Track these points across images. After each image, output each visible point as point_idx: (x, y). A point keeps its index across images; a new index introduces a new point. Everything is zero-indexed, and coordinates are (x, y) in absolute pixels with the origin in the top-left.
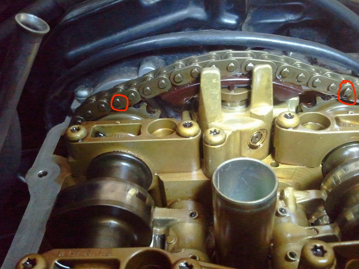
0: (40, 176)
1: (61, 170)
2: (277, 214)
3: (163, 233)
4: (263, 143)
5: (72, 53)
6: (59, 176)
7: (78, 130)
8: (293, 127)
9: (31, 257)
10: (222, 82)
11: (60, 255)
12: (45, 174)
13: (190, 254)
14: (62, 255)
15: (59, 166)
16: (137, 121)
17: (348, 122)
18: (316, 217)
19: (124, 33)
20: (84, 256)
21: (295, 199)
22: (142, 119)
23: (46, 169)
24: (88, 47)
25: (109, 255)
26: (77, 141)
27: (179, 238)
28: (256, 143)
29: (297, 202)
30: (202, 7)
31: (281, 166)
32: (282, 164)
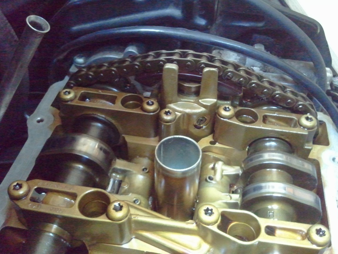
0: (39, 122)
1: (54, 119)
2: (206, 180)
3: (120, 179)
4: (207, 126)
5: (75, 28)
6: (52, 125)
7: (69, 93)
8: (228, 118)
9: (20, 183)
10: (179, 75)
11: (39, 184)
12: (41, 121)
13: (135, 198)
14: (41, 184)
15: (53, 116)
16: (115, 92)
17: (274, 120)
18: (237, 186)
19: (117, 20)
20: (54, 187)
21: (222, 171)
22: (119, 91)
23: (43, 117)
24: (88, 26)
25: (71, 189)
26: (68, 101)
27: (131, 185)
28: (200, 125)
29: (224, 174)
30: (179, 9)
31: (217, 145)
32: (219, 143)
